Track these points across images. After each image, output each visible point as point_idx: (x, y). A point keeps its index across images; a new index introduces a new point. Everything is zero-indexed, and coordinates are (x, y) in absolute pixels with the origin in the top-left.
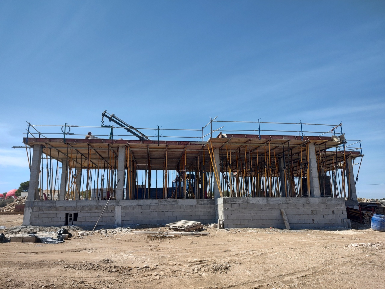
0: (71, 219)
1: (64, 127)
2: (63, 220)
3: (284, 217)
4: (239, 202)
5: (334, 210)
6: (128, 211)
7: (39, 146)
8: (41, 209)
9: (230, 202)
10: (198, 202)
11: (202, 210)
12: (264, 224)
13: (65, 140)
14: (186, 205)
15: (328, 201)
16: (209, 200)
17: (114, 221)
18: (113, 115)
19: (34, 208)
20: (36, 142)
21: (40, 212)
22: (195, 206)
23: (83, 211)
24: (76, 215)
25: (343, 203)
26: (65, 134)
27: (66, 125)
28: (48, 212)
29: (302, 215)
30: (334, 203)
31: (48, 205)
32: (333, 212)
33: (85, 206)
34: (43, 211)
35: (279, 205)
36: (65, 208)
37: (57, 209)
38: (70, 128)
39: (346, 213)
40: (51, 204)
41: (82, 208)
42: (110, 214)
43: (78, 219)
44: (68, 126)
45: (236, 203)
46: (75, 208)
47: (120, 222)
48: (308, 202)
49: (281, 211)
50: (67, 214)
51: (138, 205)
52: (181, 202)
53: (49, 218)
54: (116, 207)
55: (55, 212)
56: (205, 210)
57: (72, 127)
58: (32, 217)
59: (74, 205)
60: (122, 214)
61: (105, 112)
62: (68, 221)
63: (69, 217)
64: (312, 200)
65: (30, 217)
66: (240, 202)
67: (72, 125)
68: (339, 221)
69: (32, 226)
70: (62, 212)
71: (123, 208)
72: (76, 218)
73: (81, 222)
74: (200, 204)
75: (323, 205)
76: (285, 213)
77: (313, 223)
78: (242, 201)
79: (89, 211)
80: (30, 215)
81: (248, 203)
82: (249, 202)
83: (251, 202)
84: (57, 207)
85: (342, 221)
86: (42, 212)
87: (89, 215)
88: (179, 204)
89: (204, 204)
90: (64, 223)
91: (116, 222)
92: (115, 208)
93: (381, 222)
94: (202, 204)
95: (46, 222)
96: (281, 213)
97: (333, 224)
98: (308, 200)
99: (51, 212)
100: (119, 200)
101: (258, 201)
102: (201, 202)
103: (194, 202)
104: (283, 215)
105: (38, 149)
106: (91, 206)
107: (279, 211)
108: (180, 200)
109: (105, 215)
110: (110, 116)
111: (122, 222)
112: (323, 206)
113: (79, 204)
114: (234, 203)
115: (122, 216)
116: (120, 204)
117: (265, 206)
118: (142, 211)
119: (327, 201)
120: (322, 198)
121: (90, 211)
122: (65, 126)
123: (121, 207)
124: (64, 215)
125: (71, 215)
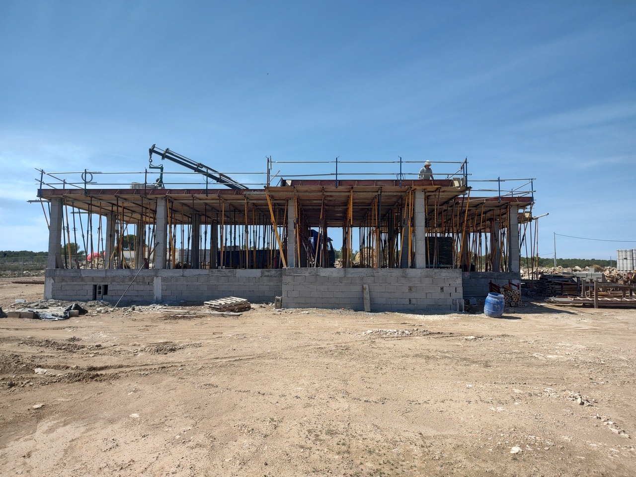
0: (100, 293)
1: (84, 174)
2: (91, 293)
3: (365, 295)
4: (305, 275)
5: (443, 287)
6: (170, 283)
7: (58, 200)
8: (64, 280)
9: (292, 274)
10: (262, 273)
11: (268, 284)
12: (338, 304)
13: (87, 191)
14: (246, 277)
15: (435, 273)
16: (278, 271)
17: (153, 295)
18: (168, 149)
19: (56, 278)
20: (53, 194)
21: (63, 283)
22: (259, 278)
23: (114, 283)
24: (106, 287)
25: (458, 277)
26: (86, 183)
27: (87, 171)
28: (72, 283)
29: (394, 292)
30: (445, 277)
31: (72, 275)
32: (442, 289)
33: (116, 276)
34: (66, 281)
35: (362, 279)
36: (93, 279)
37: (82, 279)
38: (92, 175)
39: (461, 291)
40: (76, 274)
41: (113, 279)
42: (148, 288)
43: (109, 292)
44: (90, 173)
45: (301, 275)
46: (104, 279)
47: (160, 297)
48: (405, 274)
49: (363, 286)
50: (95, 286)
51: (182, 276)
52: (240, 272)
53: (74, 290)
54: (155, 278)
55: (81, 283)
56: (272, 283)
57: (94, 173)
58: (54, 289)
59: (103, 275)
60: (162, 287)
61: (154, 146)
62: (97, 295)
63: (97, 290)
64: (411, 272)
65: (52, 289)
66: (307, 274)
67: (94, 171)
68: (449, 302)
69: (55, 299)
70: (88, 283)
71: (164, 280)
72: (106, 293)
73: (112, 296)
74: (265, 276)
75: (427, 278)
76: (367, 290)
77: (410, 303)
78: (310, 273)
79: (121, 283)
80: (51, 287)
81: (317, 275)
82: (319, 274)
83: (322, 274)
84: (83, 277)
85: (454, 302)
86: (65, 283)
87: (121, 288)
88: (237, 275)
89: (271, 276)
90: (91, 297)
91: (155, 298)
92: (153, 280)
93: (494, 304)
94: (268, 276)
95: (70, 296)
96: (363, 289)
97: (440, 305)
98: (405, 272)
99: (75, 283)
100: (159, 269)
101: (332, 272)
102: (267, 274)
103: (257, 272)
104: (365, 292)
105: (57, 203)
106: (123, 276)
107: (361, 287)
108: (238, 270)
109: (141, 287)
110: (163, 152)
111: (162, 298)
112: (427, 281)
113: (109, 274)
114: (298, 275)
115: (162, 290)
116: (160, 275)
117: (340, 280)
118: (188, 283)
119: (433, 273)
120: (427, 269)
121: (123, 282)
122: (86, 173)
123: (161, 278)
124: (92, 288)
125: (100, 288)
